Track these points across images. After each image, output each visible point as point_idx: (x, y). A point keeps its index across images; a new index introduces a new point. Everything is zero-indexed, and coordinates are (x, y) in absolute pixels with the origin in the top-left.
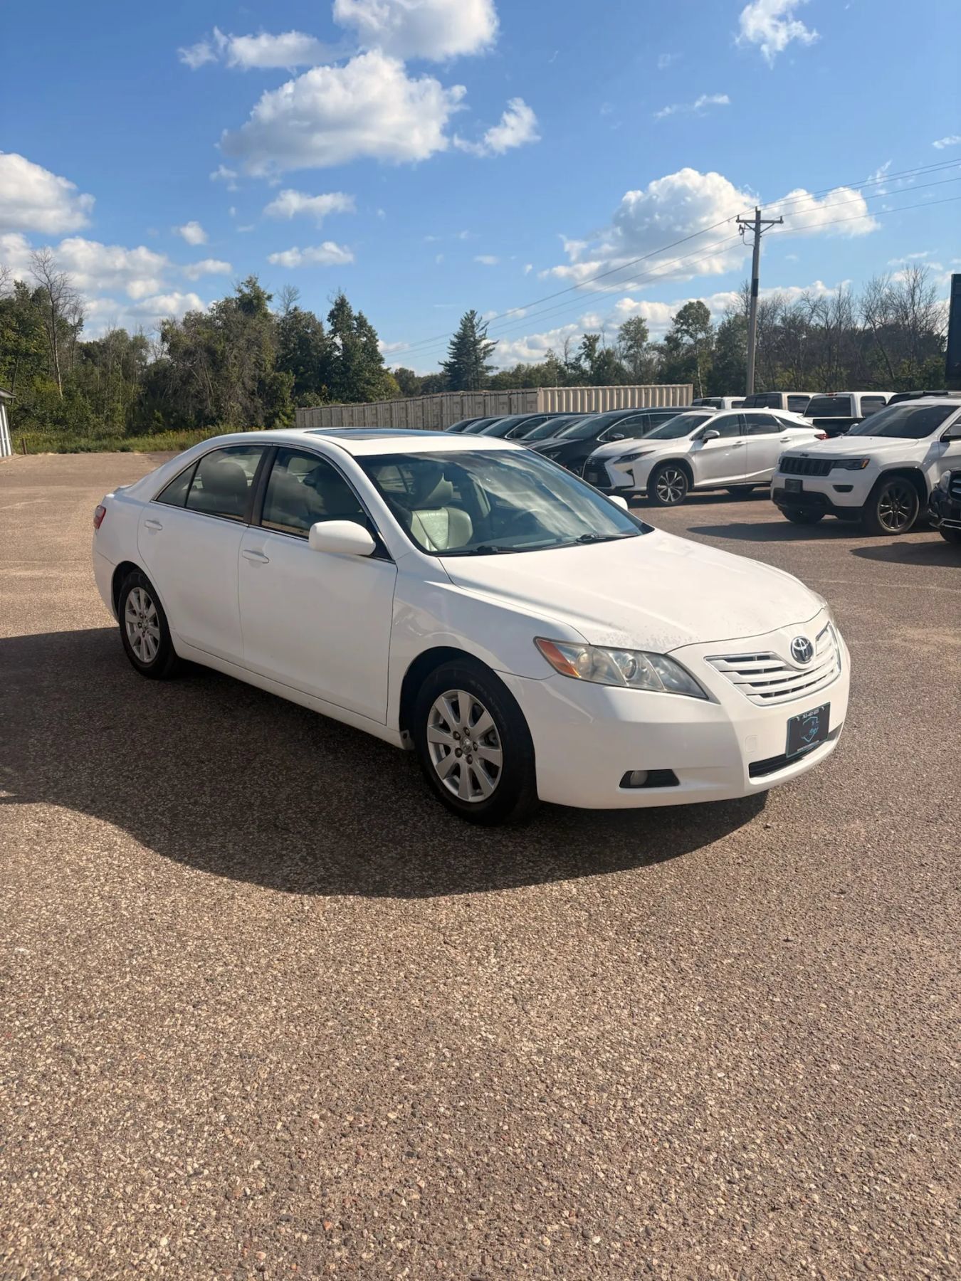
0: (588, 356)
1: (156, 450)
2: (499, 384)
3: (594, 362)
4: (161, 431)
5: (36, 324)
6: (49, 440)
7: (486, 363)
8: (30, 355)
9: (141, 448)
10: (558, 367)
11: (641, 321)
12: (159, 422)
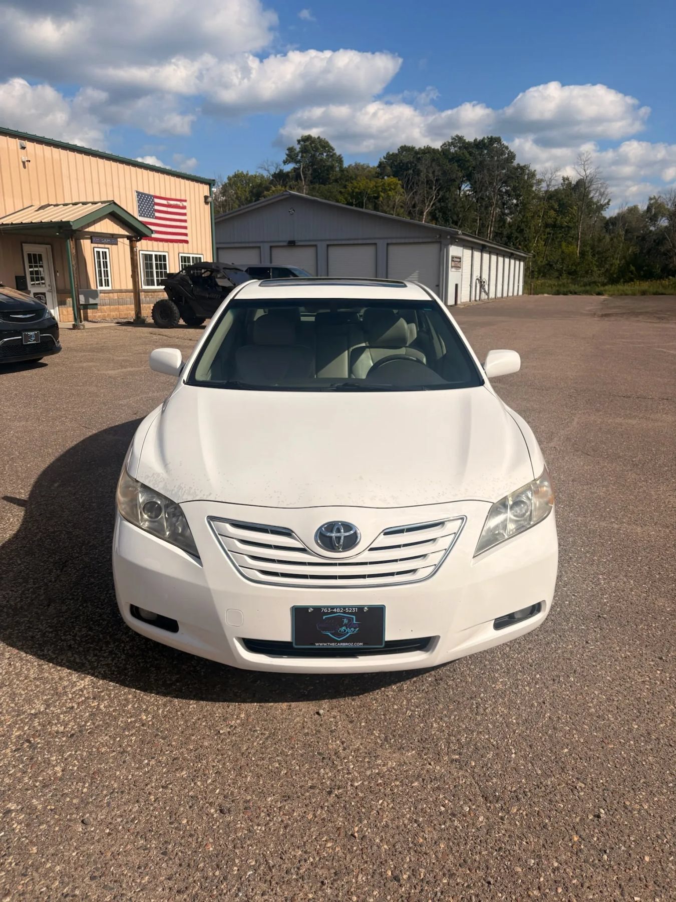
1: (621, 295)
4: (631, 280)
5: (571, 206)
6: (550, 286)
8: (563, 227)
9: (611, 293)
12: (632, 274)
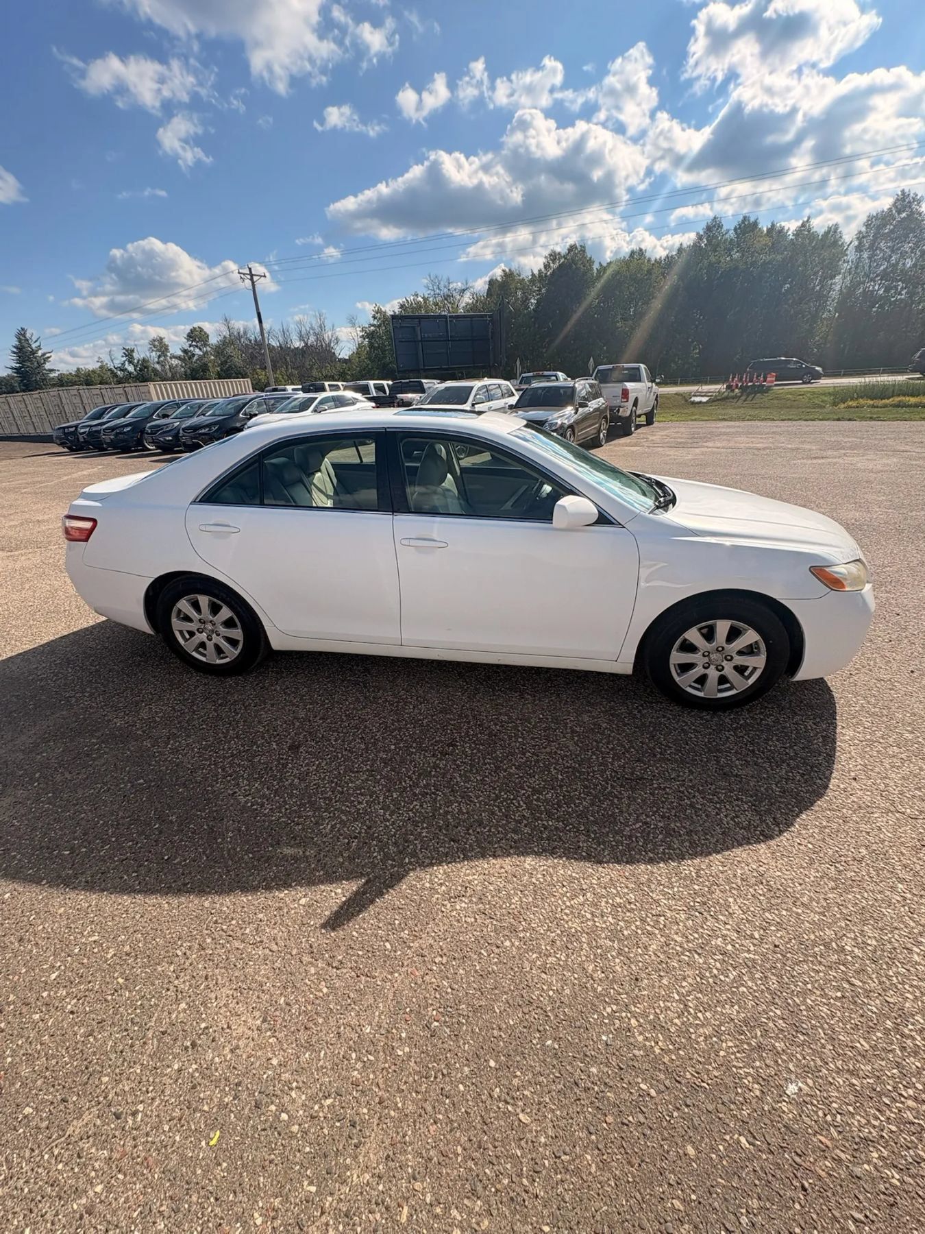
0: (130, 362)
2: (64, 382)
3: (135, 366)
7: (47, 366)
10: (110, 370)
11: (161, 339)
